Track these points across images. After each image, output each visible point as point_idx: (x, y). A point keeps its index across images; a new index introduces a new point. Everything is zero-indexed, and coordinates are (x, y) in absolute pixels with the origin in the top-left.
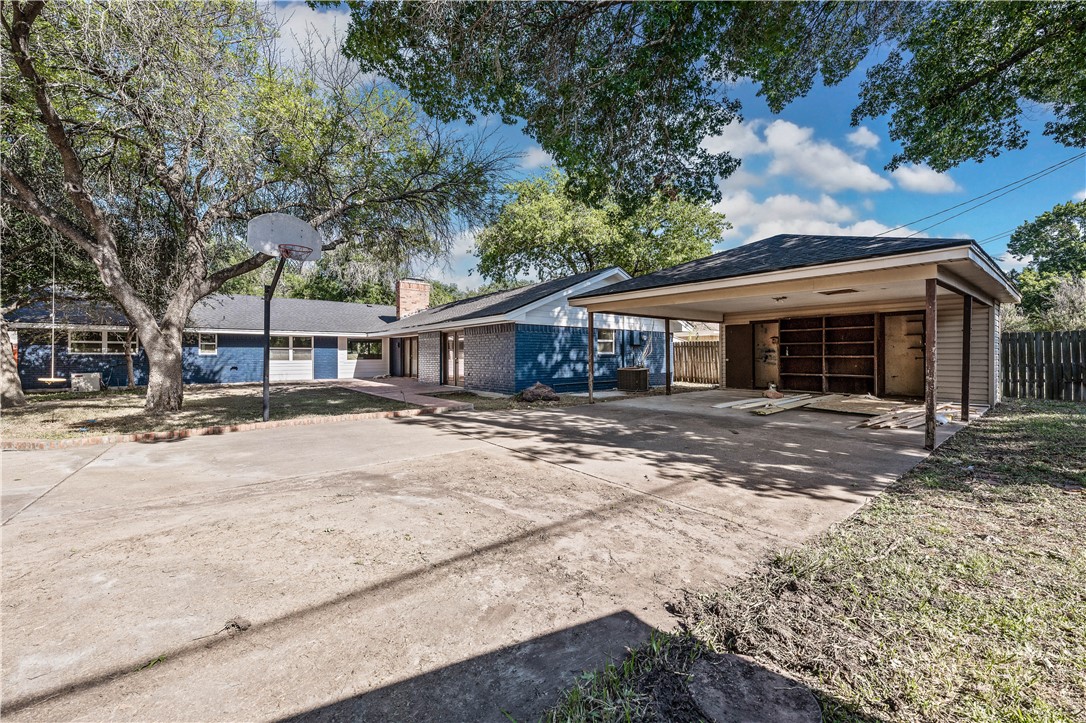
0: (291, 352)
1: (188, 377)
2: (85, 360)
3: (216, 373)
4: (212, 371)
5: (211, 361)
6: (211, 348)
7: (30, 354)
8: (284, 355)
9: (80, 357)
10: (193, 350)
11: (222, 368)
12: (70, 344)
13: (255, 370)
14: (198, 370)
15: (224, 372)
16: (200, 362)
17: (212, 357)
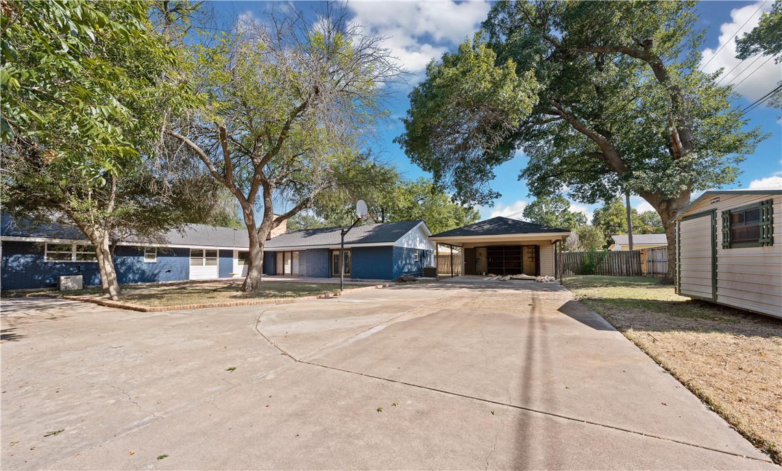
0: (204, 260)
1: (136, 278)
2: (58, 266)
3: (156, 275)
4: (153, 274)
5: (153, 266)
6: (152, 257)
7: (13, 261)
8: (200, 262)
9: (56, 263)
10: (141, 258)
11: (160, 271)
12: (46, 254)
13: (181, 272)
14: (143, 272)
15: (161, 274)
16: (145, 267)
17: (154, 263)
